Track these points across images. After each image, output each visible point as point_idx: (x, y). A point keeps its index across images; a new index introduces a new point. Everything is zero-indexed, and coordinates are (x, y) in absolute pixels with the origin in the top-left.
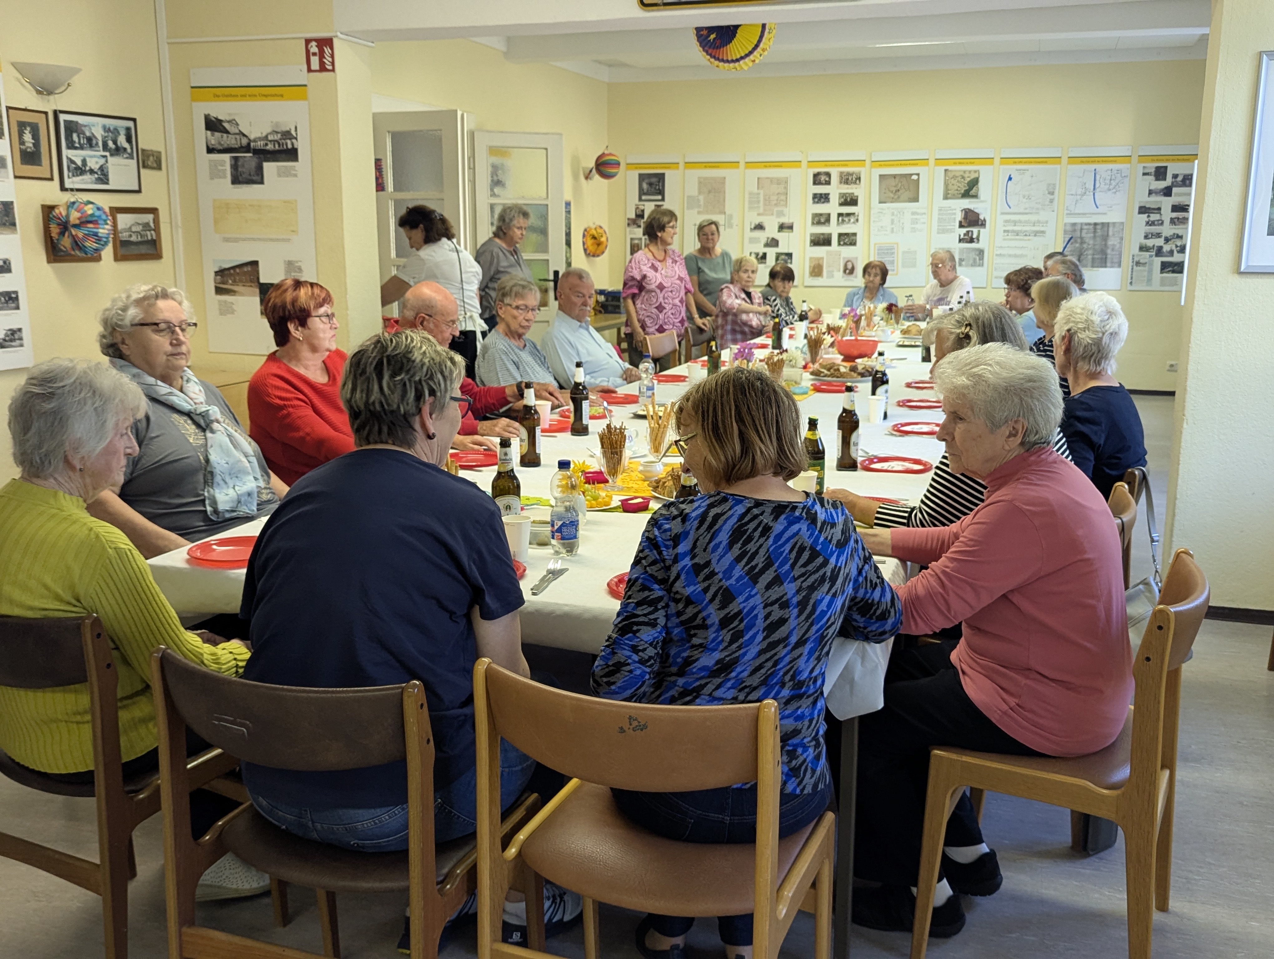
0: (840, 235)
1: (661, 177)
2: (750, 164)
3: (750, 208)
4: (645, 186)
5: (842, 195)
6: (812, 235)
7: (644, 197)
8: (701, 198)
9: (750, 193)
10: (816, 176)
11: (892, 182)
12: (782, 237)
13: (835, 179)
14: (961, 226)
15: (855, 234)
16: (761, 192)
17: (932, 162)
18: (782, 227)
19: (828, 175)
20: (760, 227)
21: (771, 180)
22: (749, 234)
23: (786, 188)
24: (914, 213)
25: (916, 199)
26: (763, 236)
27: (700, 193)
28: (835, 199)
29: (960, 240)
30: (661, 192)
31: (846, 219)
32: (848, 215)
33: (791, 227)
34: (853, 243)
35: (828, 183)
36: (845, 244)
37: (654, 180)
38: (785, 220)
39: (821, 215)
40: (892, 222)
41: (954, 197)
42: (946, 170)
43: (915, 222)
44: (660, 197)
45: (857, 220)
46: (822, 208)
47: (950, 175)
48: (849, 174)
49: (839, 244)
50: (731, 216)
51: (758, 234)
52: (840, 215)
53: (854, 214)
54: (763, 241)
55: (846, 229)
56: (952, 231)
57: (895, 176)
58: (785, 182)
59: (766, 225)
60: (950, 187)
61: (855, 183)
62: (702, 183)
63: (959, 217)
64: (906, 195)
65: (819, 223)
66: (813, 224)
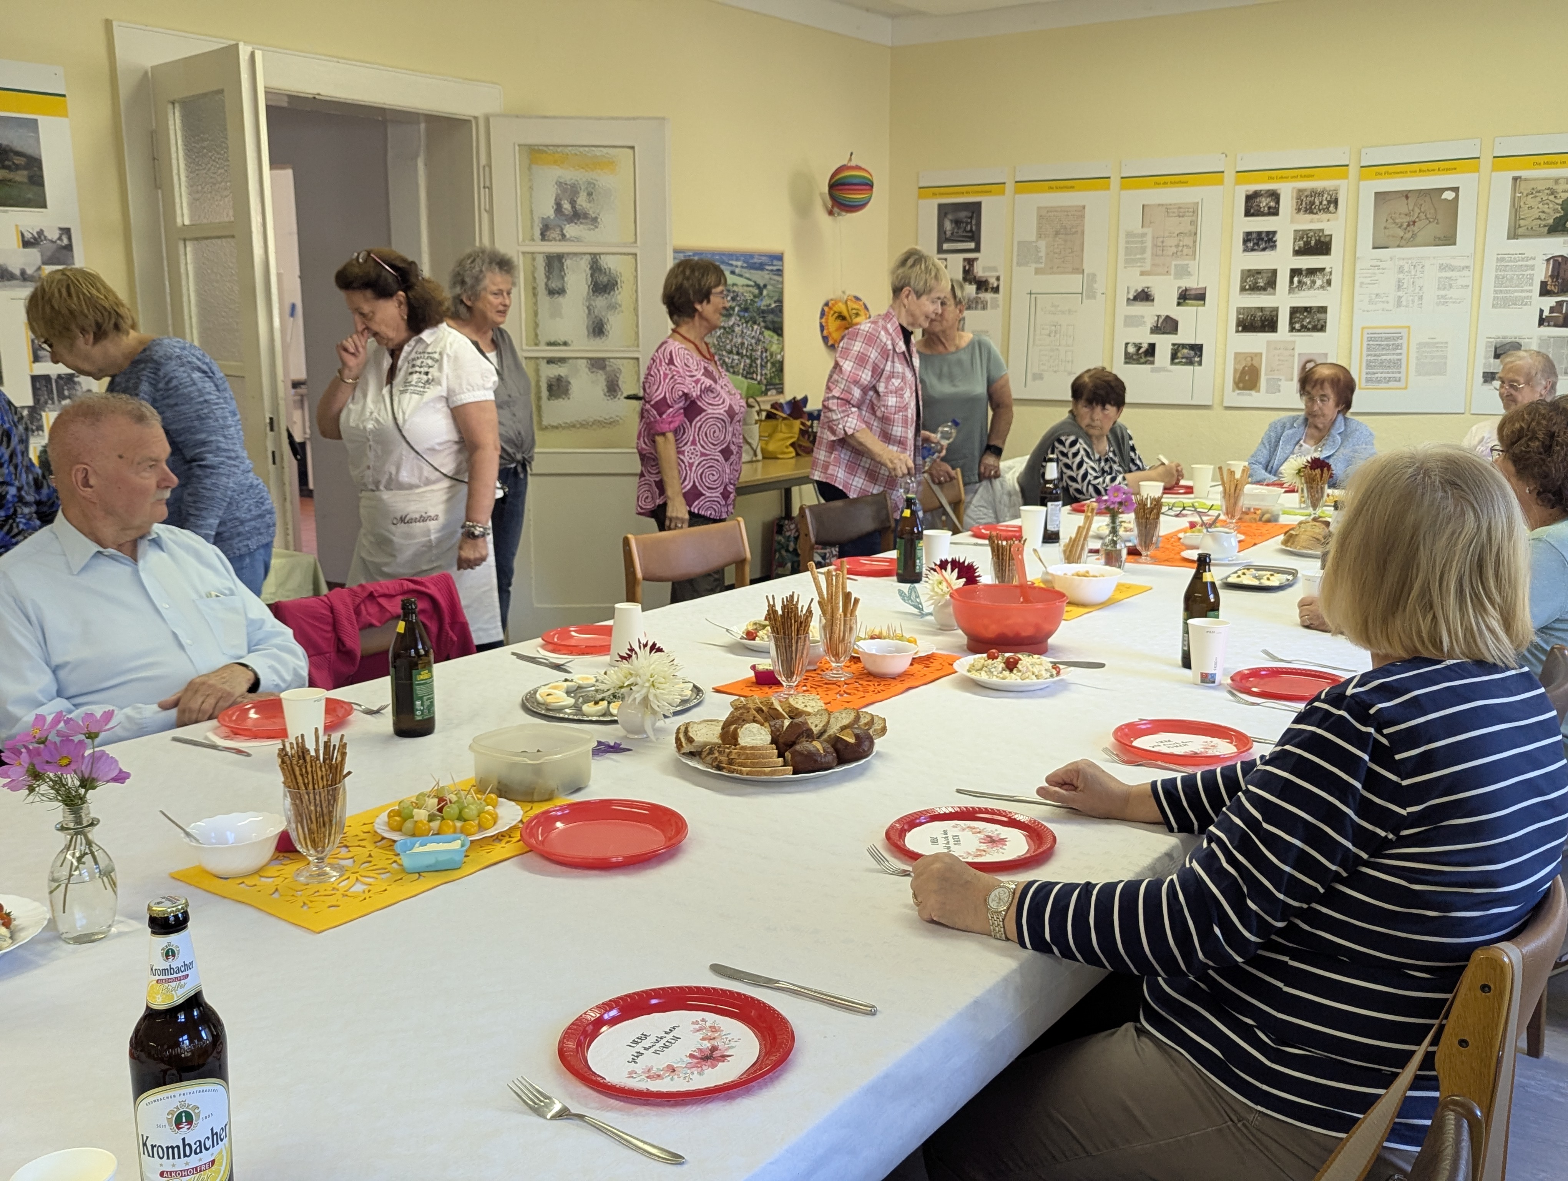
0: (1294, 311)
1: (975, 209)
2: (1129, 181)
3: (1128, 262)
4: (948, 226)
5: (1300, 235)
6: (1240, 311)
7: (946, 246)
8: (1042, 244)
9: (1129, 235)
10: (1251, 198)
11: (1402, 207)
12: (1184, 315)
13: (1287, 204)
14: (1545, 291)
15: (1323, 310)
16: (1149, 231)
17: (1486, 163)
18: (1184, 297)
19: (1275, 196)
20: (1144, 296)
21: (1167, 209)
22: (1124, 309)
23: (1193, 223)
24: (1443, 268)
25: (1450, 239)
26: (1149, 313)
27: (1040, 236)
28: (1285, 242)
29: (1542, 322)
30: (974, 236)
31: (1307, 280)
32: (1312, 272)
33: (1201, 297)
34: (1320, 328)
35: (1274, 212)
36: (1304, 328)
37: (963, 215)
38: (1191, 283)
39: (1259, 272)
40: (1399, 286)
41: (1532, 233)
42: (1515, 179)
43: (1445, 284)
44: (972, 245)
45: (1329, 283)
46: (1261, 260)
47: (1524, 187)
48: (1315, 193)
49: (1292, 329)
50: (1093, 277)
51: (1141, 309)
52: (1295, 272)
53: (1322, 270)
54: (1150, 322)
55: (1307, 298)
56: (1524, 302)
57: (1406, 195)
58: (1191, 212)
59: (1155, 292)
60: (1523, 214)
61: (1327, 210)
62: (1045, 216)
63: (1541, 272)
64: (1433, 230)
65: (1255, 288)
66: (1243, 289)
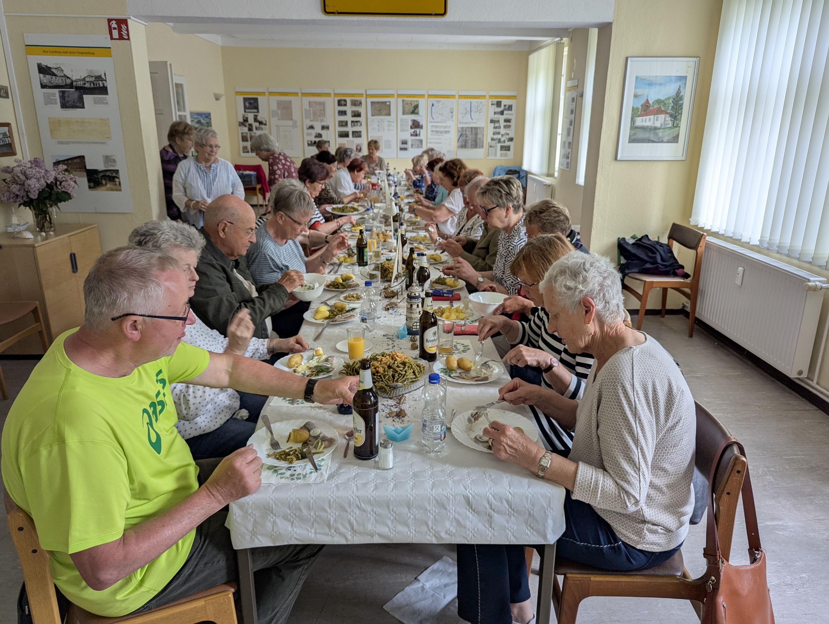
0: (353, 132)
1: (256, 100)
2: (304, 94)
3: (306, 118)
4: (247, 104)
5: (353, 112)
6: (339, 132)
7: (247, 111)
8: (279, 112)
9: (305, 110)
10: (339, 101)
11: (377, 105)
12: (323, 133)
13: (349, 103)
14: (411, 128)
15: (360, 132)
16: (311, 109)
17: (396, 96)
18: (323, 128)
19: (345, 101)
20: (312, 127)
21: (316, 103)
22: (306, 131)
23: (324, 107)
24: (389, 122)
25: (389, 114)
26: (314, 132)
27: (278, 108)
28: (349, 114)
29: (411, 135)
30: (257, 108)
31: (356, 124)
32: (357, 122)
33: (328, 128)
34: (360, 136)
35: (345, 105)
36: (356, 137)
37: (252, 101)
38: (324, 124)
39: (343, 121)
40: (379, 126)
41: (407, 114)
42: (403, 100)
43: (389, 126)
44: (256, 111)
45: (361, 125)
46: (343, 118)
47: (405, 102)
48: (356, 101)
49: (353, 137)
50: (296, 122)
51: (311, 131)
52: (352, 122)
53: (359, 121)
54: (314, 135)
55: (356, 129)
56: (407, 130)
57: (378, 103)
58: (323, 104)
59: (315, 126)
60: (405, 109)
61: (359, 105)
62: (279, 103)
63: (410, 123)
64: (384, 112)
65: (342, 126)
66: (339, 126)
